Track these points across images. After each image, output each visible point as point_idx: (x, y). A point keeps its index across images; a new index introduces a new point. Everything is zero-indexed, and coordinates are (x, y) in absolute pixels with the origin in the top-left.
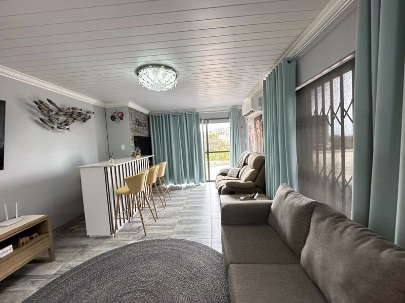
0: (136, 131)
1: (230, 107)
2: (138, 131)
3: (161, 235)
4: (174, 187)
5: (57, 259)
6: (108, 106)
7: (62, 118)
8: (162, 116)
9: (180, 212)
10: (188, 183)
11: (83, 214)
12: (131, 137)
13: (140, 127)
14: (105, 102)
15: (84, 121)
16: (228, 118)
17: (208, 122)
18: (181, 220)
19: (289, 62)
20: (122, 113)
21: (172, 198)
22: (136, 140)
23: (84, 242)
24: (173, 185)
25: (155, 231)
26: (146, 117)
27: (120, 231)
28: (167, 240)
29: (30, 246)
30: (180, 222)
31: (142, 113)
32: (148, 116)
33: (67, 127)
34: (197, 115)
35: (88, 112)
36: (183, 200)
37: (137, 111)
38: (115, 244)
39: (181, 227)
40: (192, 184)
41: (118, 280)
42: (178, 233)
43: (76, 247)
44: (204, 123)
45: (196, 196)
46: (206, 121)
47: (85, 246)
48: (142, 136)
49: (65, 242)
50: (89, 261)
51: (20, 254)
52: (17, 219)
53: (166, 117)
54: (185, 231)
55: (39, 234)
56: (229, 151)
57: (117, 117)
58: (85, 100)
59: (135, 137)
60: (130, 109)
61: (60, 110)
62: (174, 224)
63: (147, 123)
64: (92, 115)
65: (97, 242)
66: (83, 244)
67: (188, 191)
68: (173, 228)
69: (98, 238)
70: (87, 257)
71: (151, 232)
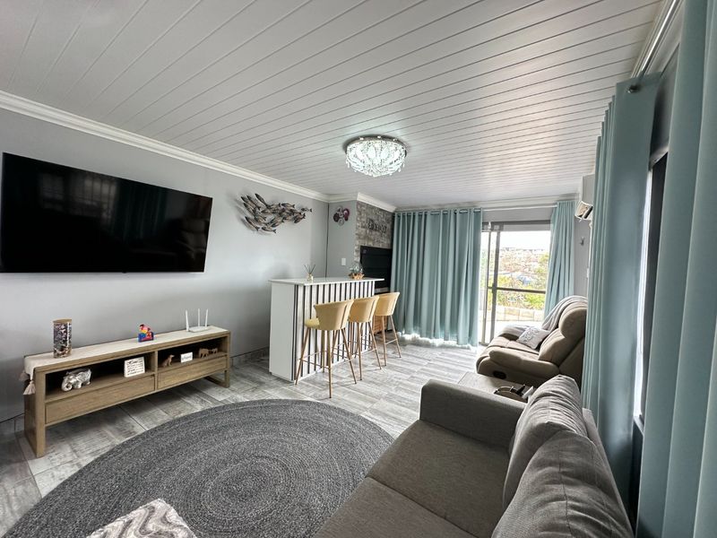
0: (367, 237)
1: (556, 198)
2: (369, 239)
3: (350, 405)
4: (418, 340)
5: (231, 386)
6: (333, 200)
7: (270, 217)
8: (414, 216)
9: (401, 383)
10: (446, 338)
11: (268, 348)
12: (356, 248)
13: (374, 233)
14: (330, 195)
15: (296, 222)
16: (548, 222)
17: (501, 229)
18: (392, 395)
19: (635, 89)
20: (347, 210)
21: (403, 357)
22: (365, 252)
23: (264, 378)
24: (417, 336)
25: (346, 397)
26: (390, 216)
27: (304, 380)
28: (352, 414)
29: (209, 360)
30: (389, 398)
31: (381, 210)
32: (393, 215)
33: (273, 229)
34: (477, 214)
35: (303, 210)
36: (418, 364)
37: (373, 208)
38: (291, 394)
39: (386, 406)
40: (452, 342)
41: (266, 436)
42: (376, 412)
43: (253, 380)
44: (492, 230)
45: (446, 365)
46: (497, 227)
47: (261, 383)
48: (376, 246)
49: (248, 371)
50: (254, 402)
51: (198, 365)
52: (206, 328)
53: (420, 216)
54: (387, 413)
55: (219, 350)
56: (544, 292)
57: (341, 215)
58: (300, 194)
59: (363, 248)
60: (360, 204)
61: (268, 207)
62: (379, 397)
63: (389, 226)
64: (307, 213)
65: (274, 383)
66: (262, 380)
67: (437, 353)
68: (372, 402)
69: (279, 379)
70: (255, 397)
71: (340, 396)
